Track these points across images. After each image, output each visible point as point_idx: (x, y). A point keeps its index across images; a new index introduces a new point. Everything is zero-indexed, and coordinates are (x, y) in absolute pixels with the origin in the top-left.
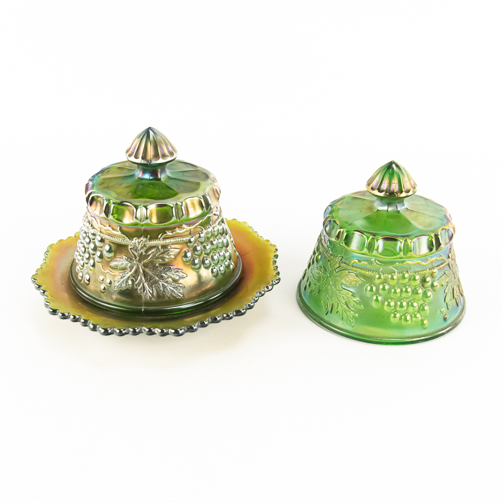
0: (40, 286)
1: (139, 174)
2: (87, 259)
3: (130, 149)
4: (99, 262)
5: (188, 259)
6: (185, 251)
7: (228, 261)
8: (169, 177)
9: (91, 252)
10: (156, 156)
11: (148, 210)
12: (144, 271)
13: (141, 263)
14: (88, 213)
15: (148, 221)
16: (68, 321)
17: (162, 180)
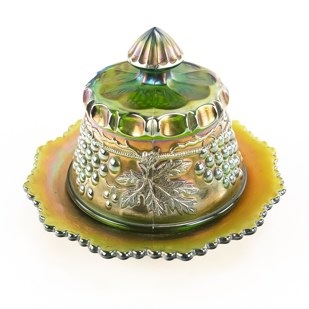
0: (32, 197)
1: (141, 79)
2: (89, 171)
3: (133, 53)
4: (103, 177)
5: (200, 172)
6: (197, 164)
7: (237, 168)
8: (174, 81)
9: (94, 165)
10: (164, 60)
11: (159, 122)
12: (154, 187)
13: (151, 179)
14: (87, 122)
15: (160, 134)
16: (66, 239)
17: (168, 85)
